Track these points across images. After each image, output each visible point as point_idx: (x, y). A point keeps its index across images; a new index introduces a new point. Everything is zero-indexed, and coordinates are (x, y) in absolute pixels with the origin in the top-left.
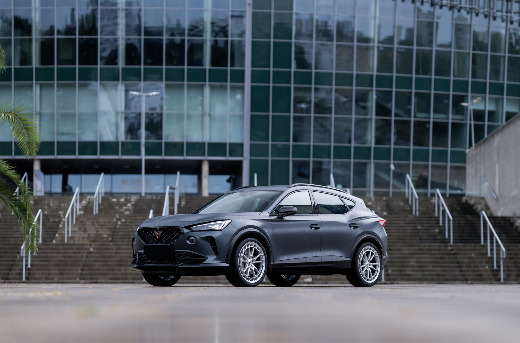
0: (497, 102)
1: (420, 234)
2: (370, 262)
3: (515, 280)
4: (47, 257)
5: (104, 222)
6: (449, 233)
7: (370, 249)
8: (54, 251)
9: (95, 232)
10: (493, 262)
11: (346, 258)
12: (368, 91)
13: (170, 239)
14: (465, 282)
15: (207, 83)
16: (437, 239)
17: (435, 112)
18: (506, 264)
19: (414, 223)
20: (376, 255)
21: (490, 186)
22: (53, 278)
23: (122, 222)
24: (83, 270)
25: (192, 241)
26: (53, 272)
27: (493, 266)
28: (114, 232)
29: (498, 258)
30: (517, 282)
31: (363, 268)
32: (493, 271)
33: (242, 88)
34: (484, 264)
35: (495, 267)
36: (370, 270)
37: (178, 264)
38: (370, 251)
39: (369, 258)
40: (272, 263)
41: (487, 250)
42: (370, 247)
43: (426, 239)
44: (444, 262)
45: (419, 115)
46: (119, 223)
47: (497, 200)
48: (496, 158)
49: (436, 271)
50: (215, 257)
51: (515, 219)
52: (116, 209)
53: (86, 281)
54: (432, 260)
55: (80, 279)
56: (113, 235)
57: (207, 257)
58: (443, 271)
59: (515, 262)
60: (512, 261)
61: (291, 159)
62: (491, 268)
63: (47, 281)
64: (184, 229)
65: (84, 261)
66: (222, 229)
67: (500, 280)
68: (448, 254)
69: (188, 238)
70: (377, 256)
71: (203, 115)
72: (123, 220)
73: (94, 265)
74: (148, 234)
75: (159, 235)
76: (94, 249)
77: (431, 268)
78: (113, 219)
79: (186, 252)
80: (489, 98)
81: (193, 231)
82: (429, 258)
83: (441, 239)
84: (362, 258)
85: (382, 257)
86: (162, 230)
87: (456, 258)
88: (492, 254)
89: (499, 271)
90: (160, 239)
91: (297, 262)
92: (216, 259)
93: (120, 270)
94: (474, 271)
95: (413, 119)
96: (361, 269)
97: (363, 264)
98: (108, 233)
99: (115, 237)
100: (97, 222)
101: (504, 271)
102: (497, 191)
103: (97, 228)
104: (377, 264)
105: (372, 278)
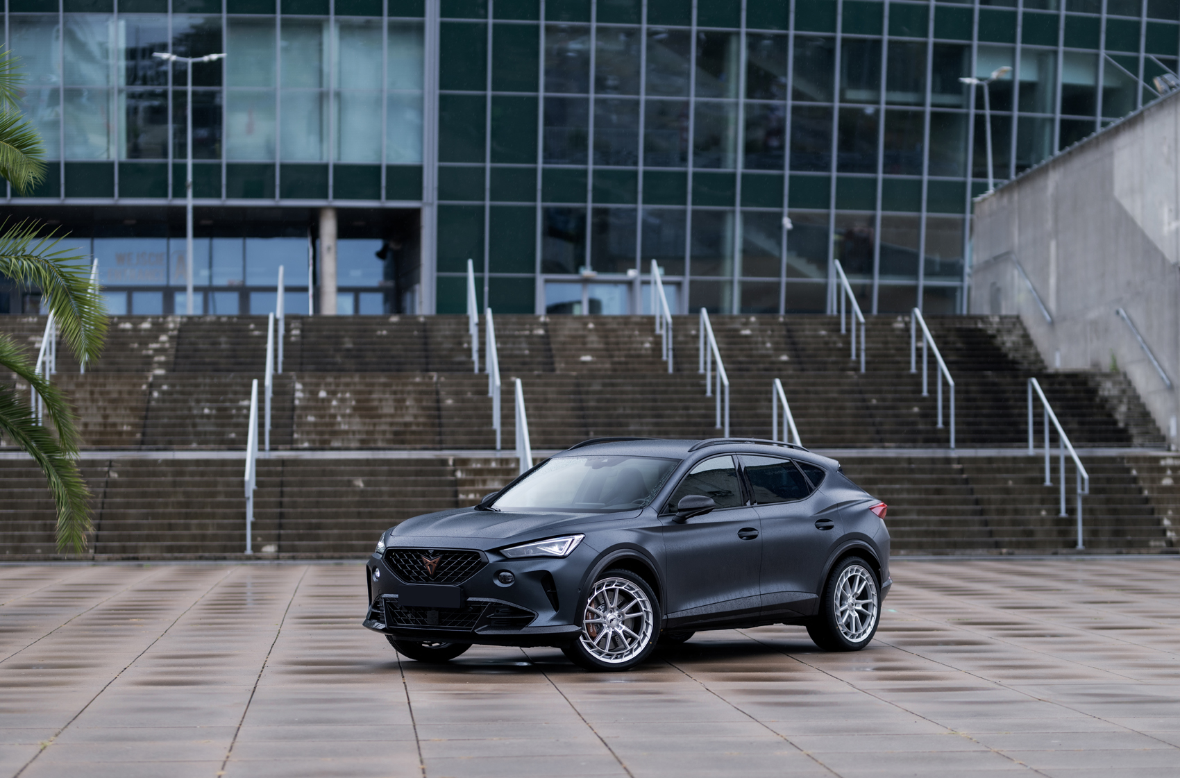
0: (1043, 61)
1: (878, 419)
2: (857, 599)
3: (1111, 545)
4: (11, 495)
5: (120, 392)
6: (946, 416)
7: (857, 571)
8: (24, 479)
9: (100, 420)
10: (1057, 501)
11: (808, 594)
12: (728, 34)
13: (456, 574)
14: (995, 551)
15: (332, 17)
16: (919, 432)
17: (890, 87)
18: (1088, 506)
19: (861, 392)
20: (869, 581)
21: (1035, 289)
22: (32, 549)
23: (163, 393)
24: (99, 527)
25: (504, 580)
26: (30, 533)
27: (1058, 511)
28: (146, 418)
29: (1071, 491)
30: (1115, 550)
31: (843, 613)
32: (1059, 522)
33: (420, 29)
34: (1036, 506)
35: (1063, 514)
36: (857, 615)
37: (475, 628)
38: (857, 575)
39: (855, 590)
40: (665, 617)
41: (1042, 470)
42: (856, 567)
43: (892, 432)
44: (945, 502)
45: (851, 94)
46: (156, 394)
47: (1052, 324)
48: (1049, 225)
49: (928, 523)
50: (553, 613)
51: (1098, 379)
52: (133, 350)
53: (110, 555)
54: (916, 496)
55: (97, 550)
56: (145, 426)
57: (536, 614)
58: (943, 523)
59: (1108, 501)
60: (1102, 496)
61: (539, 204)
62: (1053, 517)
63: (18, 556)
64: (487, 554)
65: (100, 505)
66: (567, 553)
67: (1075, 544)
68: (954, 481)
69: (497, 574)
70: (871, 583)
71: (321, 98)
72: (165, 387)
73: (124, 516)
74: (406, 561)
75: (433, 564)
76: (120, 474)
77: (914, 517)
78: (141, 385)
79: (492, 603)
80: (1024, 52)
81: (507, 559)
82: (909, 491)
83: (927, 432)
84: (842, 592)
85: (880, 586)
86: (440, 554)
87: (972, 492)
88: (1055, 480)
89: (1071, 522)
90: (436, 574)
91: (714, 611)
92: (554, 619)
93: (187, 527)
94: (1014, 523)
95: (837, 105)
96: (839, 614)
97: (843, 602)
98: (132, 420)
99: (149, 430)
100: (102, 393)
101: (1084, 523)
102: (1052, 305)
103: (105, 409)
104: (871, 600)
105: (862, 631)
